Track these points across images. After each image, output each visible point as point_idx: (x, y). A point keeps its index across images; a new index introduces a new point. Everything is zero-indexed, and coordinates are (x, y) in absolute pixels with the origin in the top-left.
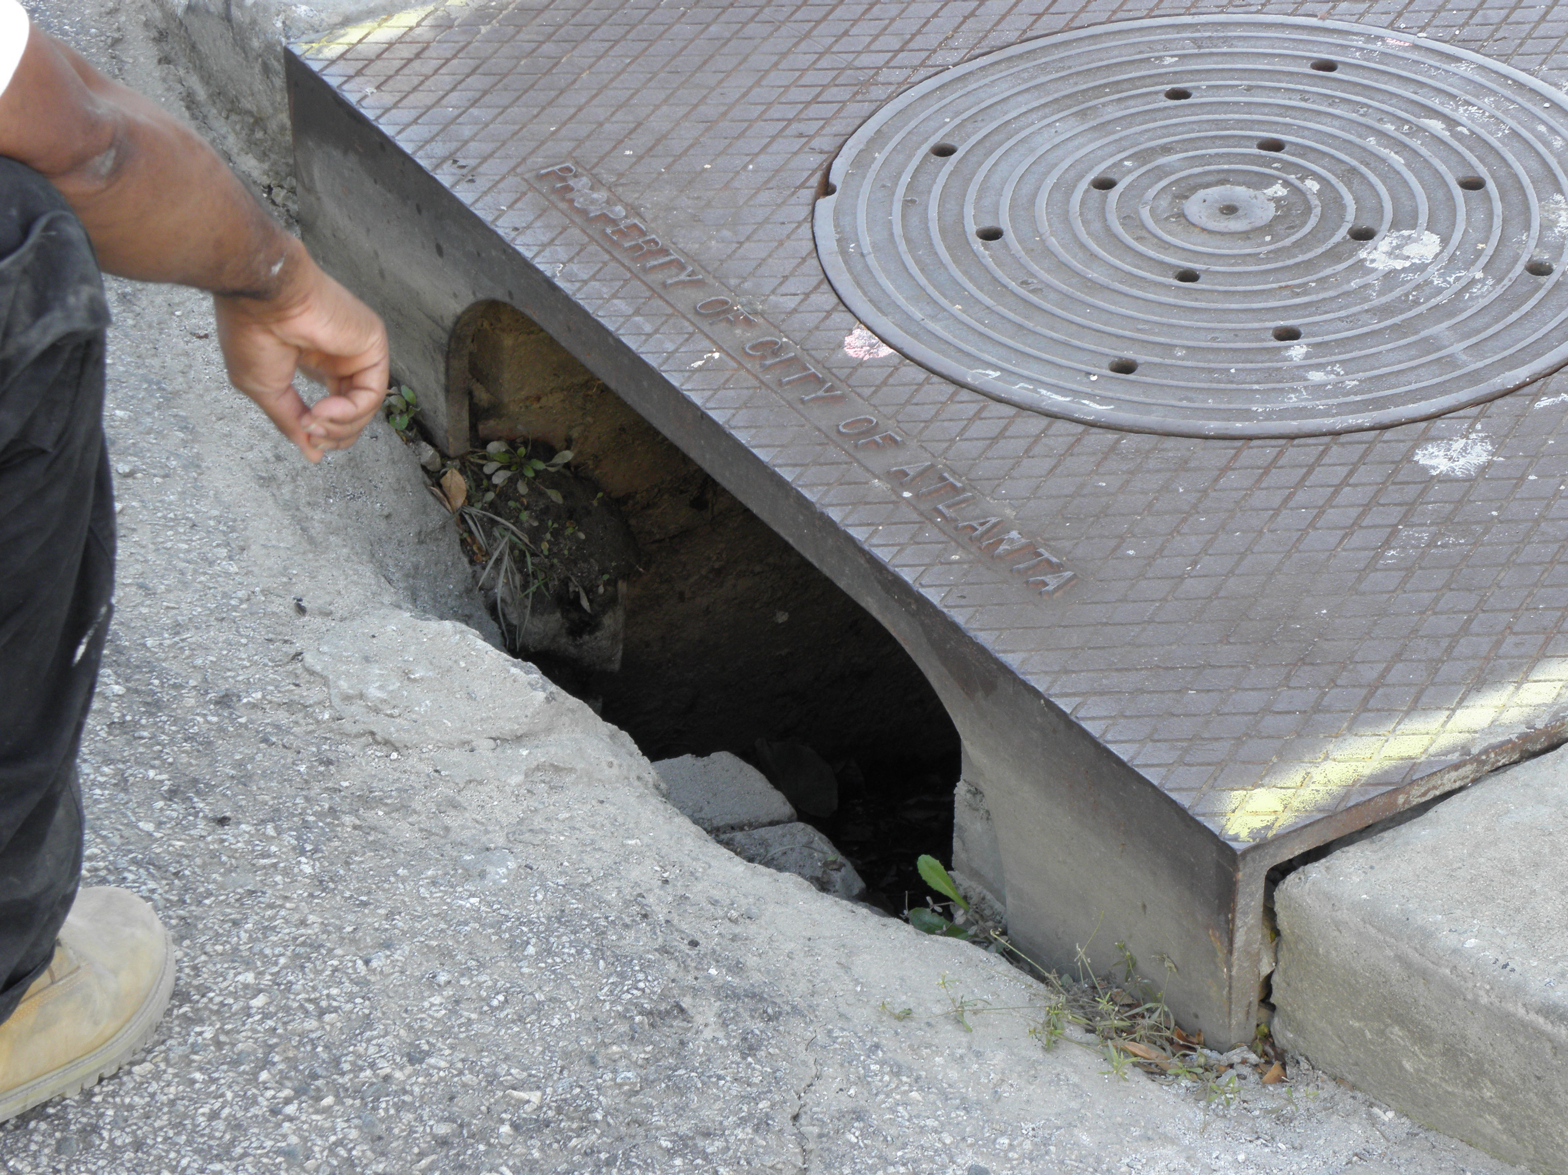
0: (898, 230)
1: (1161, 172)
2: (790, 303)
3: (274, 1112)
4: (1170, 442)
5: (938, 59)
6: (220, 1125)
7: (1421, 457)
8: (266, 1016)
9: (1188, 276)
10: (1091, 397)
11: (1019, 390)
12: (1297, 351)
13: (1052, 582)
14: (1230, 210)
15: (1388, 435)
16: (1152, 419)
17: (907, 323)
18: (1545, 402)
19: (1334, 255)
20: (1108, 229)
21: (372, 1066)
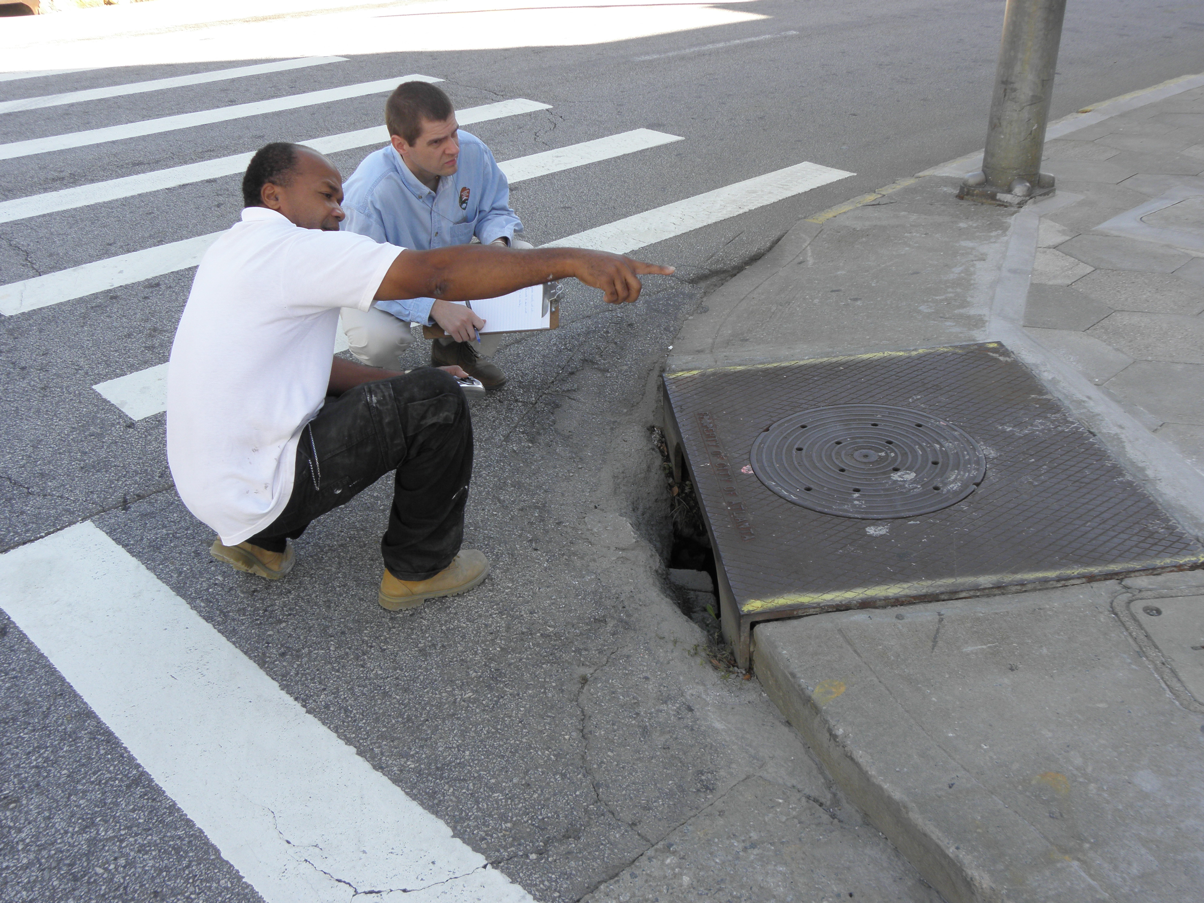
0: (777, 443)
1: (856, 443)
2: (737, 455)
3: (491, 615)
4: (806, 510)
5: (819, 404)
6: (477, 614)
7: (867, 529)
8: (507, 594)
9: (843, 470)
10: (794, 495)
11: (777, 489)
12: (856, 495)
13: (747, 537)
14: (866, 456)
15: (864, 521)
16: (806, 503)
17: (763, 468)
18: (912, 522)
19: (884, 473)
20: (831, 455)
21: (520, 612)
